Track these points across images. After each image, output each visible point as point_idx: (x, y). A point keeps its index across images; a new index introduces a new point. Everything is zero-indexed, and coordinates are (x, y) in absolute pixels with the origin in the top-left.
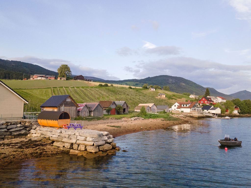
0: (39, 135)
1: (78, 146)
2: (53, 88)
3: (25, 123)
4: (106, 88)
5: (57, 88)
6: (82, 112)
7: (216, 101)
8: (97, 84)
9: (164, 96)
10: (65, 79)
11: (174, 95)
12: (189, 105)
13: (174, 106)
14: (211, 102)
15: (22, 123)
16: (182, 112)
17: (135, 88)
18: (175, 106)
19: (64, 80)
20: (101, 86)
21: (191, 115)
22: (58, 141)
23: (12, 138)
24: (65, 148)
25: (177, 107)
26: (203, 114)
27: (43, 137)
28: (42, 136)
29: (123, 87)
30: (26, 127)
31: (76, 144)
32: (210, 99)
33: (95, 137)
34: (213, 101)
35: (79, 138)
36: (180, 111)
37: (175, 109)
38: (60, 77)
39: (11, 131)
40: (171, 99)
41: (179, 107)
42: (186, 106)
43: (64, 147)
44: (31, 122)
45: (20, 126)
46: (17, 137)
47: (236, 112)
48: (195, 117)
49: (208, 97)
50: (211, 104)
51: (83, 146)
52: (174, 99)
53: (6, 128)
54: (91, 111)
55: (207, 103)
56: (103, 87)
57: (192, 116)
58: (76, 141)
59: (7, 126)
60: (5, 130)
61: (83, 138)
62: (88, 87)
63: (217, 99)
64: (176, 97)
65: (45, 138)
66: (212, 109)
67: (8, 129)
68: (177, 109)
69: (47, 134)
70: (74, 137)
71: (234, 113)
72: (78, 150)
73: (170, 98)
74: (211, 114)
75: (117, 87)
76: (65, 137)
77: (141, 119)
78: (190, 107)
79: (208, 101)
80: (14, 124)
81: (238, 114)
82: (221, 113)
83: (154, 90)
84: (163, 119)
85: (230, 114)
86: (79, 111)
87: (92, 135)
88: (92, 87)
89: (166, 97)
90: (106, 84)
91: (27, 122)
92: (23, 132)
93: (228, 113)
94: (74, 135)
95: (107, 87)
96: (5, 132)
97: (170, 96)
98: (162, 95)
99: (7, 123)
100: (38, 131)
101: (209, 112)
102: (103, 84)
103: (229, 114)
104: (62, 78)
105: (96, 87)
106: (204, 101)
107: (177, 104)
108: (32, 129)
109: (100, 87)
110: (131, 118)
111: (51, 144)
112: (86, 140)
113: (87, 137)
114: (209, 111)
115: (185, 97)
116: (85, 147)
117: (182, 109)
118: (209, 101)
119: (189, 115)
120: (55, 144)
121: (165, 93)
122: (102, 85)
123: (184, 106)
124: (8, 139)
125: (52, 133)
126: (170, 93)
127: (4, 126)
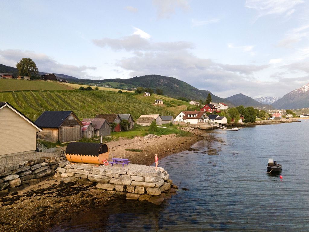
0: (71, 175)
1: (135, 188)
2: (15, 91)
3: (49, 160)
4: (90, 93)
5: (20, 91)
6: (86, 132)
7: (219, 108)
8: (78, 86)
9: (162, 103)
10: (30, 79)
11: (173, 102)
12: (196, 115)
13: (178, 116)
14: (214, 110)
15: (46, 160)
16: (189, 123)
17: (125, 92)
18: (180, 116)
19: (27, 80)
20: (82, 89)
21: (199, 126)
22: (102, 183)
23: (38, 182)
24: (117, 191)
25: (182, 117)
26: (211, 125)
27: (78, 178)
28: (77, 176)
29: (111, 92)
30: (51, 165)
31: (130, 186)
32: (213, 107)
33: (155, 176)
34: (216, 109)
35: (134, 178)
36: (186, 122)
37: (180, 119)
38: (20, 75)
39: (36, 172)
40: (171, 106)
41: (185, 118)
42: (193, 116)
43: (114, 189)
44: (56, 158)
45: (45, 165)
46: (43, 180)
47: (241, 121)
48: (203, 129)
49: (210, 103)
50: (215, 112)
51: (142, 188)
52: (173, 106)
53: (30, 169)
54: (97, 130)
55: (210, 111)
56: (85, 91)
57: (200, 128)
58: (131, 182)
59: (31, 166)
60: (30, 172)
61: (141, 178)
62: (65, 91)
63: (219, 106)
64: (176, 104)
65: (80, 178)
66: (218, 119)
67: (33, 171)
68: (182, 120)
69: (84, 174)
70: (127, 178)
71: (238, 122)
72: (134, 193)
73: (168, 104)
74: (218, 125)
75: (104, 91)
76: (113, 177)
77: (155, 137)
78: (197, 118)
79: (211, 108)
80: (37, 163)
81: (243, 123)
82: (227, 122)
83: (150, 95)
84: (176, 135)
85: (236, 123)
86: (83, 131)
87: (151, 174)
88: (71, 91)
89: (163, 103)
90: (89, 87)
91: (51, 159)
92: (49, 172)
93: (234, 122)
94: (125, 174)
95: (91, 91)
96: (30, 174)
97: (168, 102)
98: (160, 102)
99: (30, 162)
100: (70, 170)
101: (216, 123)
102: (85, 86)
103: (234, 124)
104: (24, 77)
105: (76, 91)
106: (207, 109)
107: (182, 114)
108: (59, 167)
109: (81, 91)
110: (144, 136)
111: (92, 186)
112: (144, 181)
113: (145, 177)
114: (215, 121)
115: (185, 104)
116: (145, 190)
117: (189, 120)
118: (213, 108)
119: (196, 126)
120: (98, 186)
121: (162, 99)
122: (83, 87)
123: (190, 116)
124: (34, 184)
125: (91, 172)
126: (168, 99)
127: (28, 167)
